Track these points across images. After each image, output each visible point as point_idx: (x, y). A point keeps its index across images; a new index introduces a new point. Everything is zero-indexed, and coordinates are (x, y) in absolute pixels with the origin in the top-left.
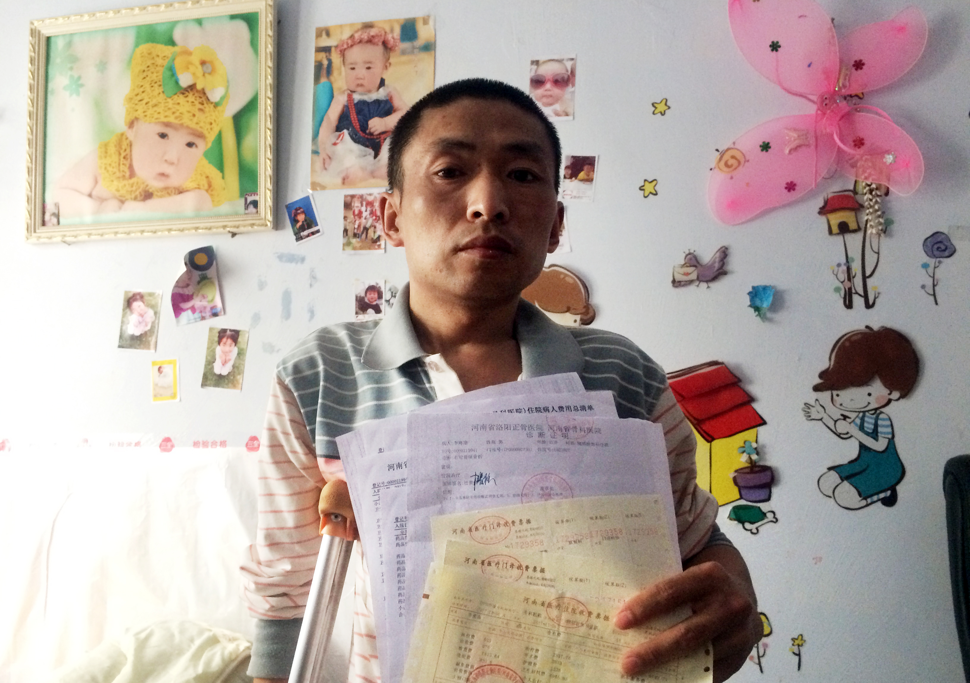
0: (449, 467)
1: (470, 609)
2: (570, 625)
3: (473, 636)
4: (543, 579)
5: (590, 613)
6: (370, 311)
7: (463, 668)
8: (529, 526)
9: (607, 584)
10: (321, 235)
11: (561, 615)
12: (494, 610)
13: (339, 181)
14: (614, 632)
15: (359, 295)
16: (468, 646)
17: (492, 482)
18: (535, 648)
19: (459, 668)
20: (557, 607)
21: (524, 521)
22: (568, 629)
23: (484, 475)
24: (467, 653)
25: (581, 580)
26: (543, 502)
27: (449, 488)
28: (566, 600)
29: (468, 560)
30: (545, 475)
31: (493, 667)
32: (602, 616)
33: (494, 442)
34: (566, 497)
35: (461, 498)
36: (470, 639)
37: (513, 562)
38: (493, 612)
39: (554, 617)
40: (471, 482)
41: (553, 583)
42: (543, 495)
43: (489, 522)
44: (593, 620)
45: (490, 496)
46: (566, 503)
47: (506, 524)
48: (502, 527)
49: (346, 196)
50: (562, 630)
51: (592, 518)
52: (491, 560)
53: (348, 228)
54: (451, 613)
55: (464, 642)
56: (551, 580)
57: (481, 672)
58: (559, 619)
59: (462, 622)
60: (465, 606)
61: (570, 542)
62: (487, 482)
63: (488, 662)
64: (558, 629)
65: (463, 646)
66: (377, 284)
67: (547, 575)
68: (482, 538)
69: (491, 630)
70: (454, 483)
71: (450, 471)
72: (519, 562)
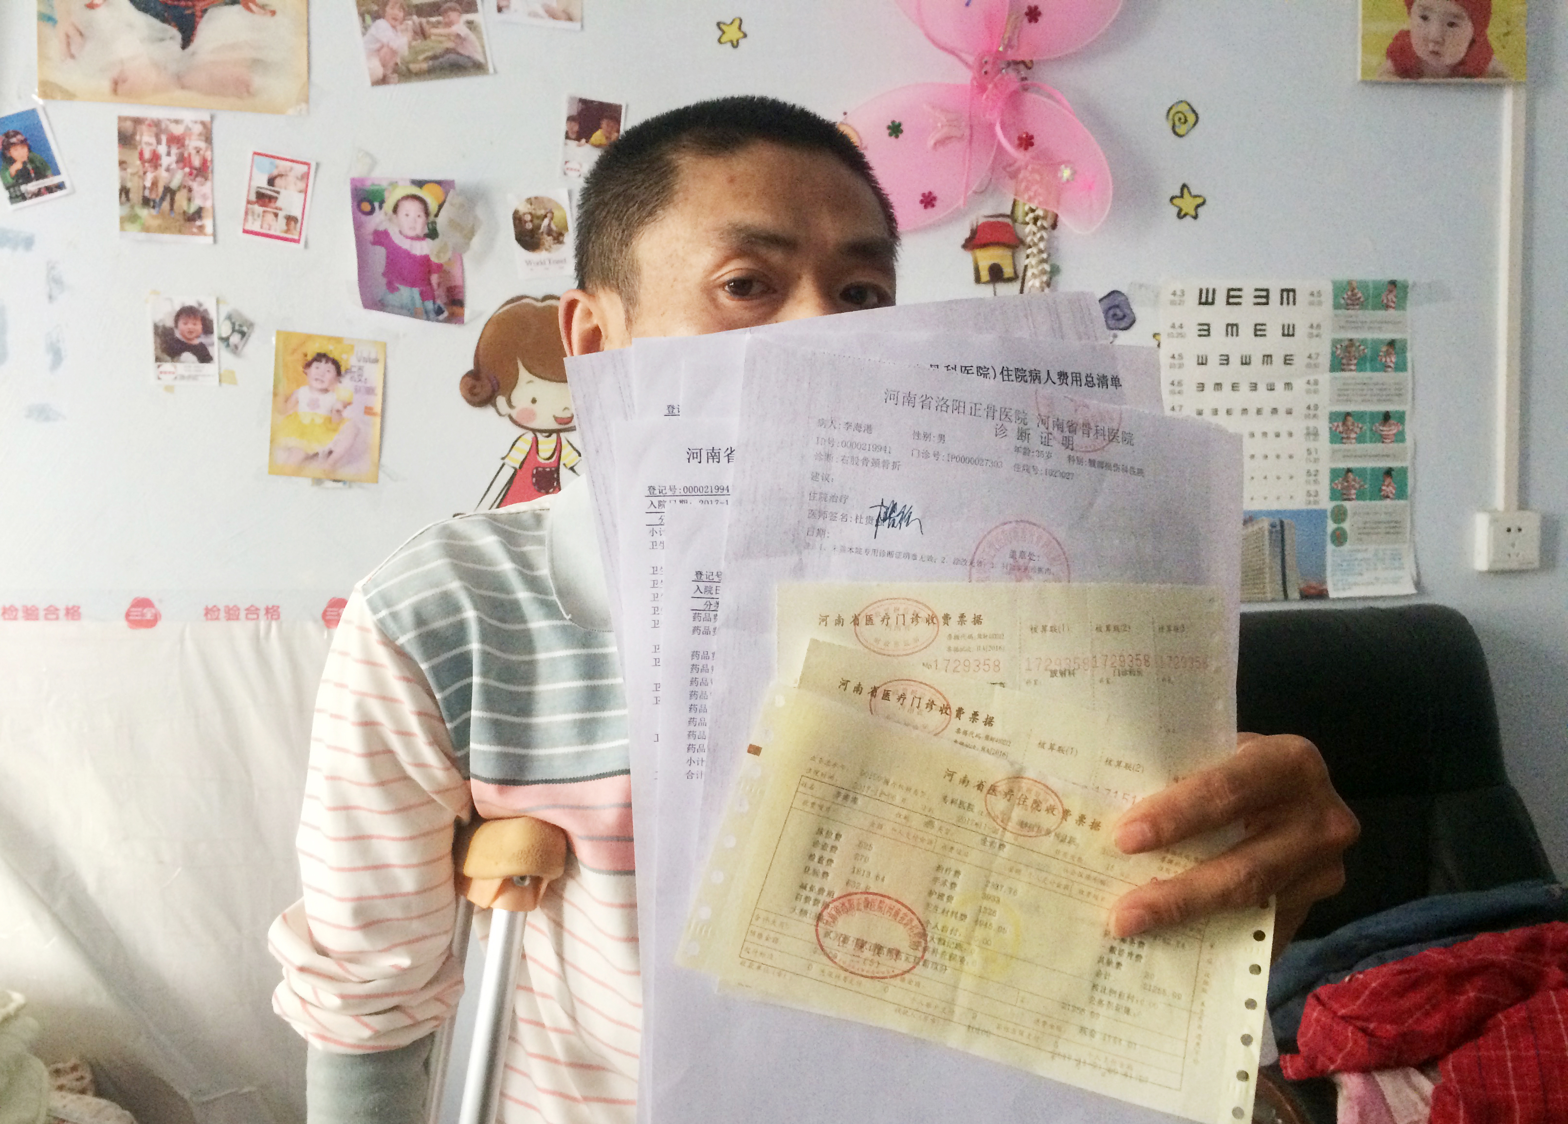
0: (826, 479)
1: (838, 784)
2: (1025, 832)
3: (838, 836)
4: (987, 737)
5: (1066, 813)
6: (187, 356)
7: (813, 895)
8: (976, 630)
9: (1109, 762)
10: (67, 195)
11: (1011, 810)
12: (887, 789)
13: (106, 85)
14: (1104, 852)
15: (161, 324)
16: (827, 855)
17: (914, 525)
18: (954, 869)
19: (804, 893)
20: (1006, 794)
21: (969, 618)
22: (1021, 839)
23: (899, 508)
24: (821, 869)
25: (1060, 749)
26: (1013, 584)
27: (820, 523)
28: (1025, 784)
29: (845, 683)
30: (1022, 525)
31: (871, 897)
32: (1089, 821)
33: (926, 436)
34: (1058, 580)
35: (843, 550)
36: (831, 842)
37: (934, 698)
38: (882, 793)
39: (998, 813)
40: (869, 518)
41: (1004, 749)
42: (1013, 568)
43: (897, 609)
44: (1070, 827)
45: (907, 555)
46: (1054, 589)
47: (931, 620)
48: (922, 625)
49: (121, 119)
50: (1008, 837)
51: (1099, 629)
52: (890, 687)
53: (129, 185)
54: (801, 789)
55: (820, 846)
56: (1003, 742)
57: (847, 904)
58: (1006, 818)
59: (821, 807)
60: (831, 777)
61: (1053, 673)
62: (904, 524)
63: (862, 888)
64: (1003, 836)
65: (818, 853)
66: (200, 305)
67: (996, 731)
68: (877, 641)
69: (876, 826)
70: (833, 518)
71: (829, 489)
72: (944, 698)
